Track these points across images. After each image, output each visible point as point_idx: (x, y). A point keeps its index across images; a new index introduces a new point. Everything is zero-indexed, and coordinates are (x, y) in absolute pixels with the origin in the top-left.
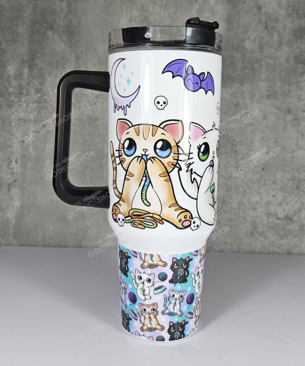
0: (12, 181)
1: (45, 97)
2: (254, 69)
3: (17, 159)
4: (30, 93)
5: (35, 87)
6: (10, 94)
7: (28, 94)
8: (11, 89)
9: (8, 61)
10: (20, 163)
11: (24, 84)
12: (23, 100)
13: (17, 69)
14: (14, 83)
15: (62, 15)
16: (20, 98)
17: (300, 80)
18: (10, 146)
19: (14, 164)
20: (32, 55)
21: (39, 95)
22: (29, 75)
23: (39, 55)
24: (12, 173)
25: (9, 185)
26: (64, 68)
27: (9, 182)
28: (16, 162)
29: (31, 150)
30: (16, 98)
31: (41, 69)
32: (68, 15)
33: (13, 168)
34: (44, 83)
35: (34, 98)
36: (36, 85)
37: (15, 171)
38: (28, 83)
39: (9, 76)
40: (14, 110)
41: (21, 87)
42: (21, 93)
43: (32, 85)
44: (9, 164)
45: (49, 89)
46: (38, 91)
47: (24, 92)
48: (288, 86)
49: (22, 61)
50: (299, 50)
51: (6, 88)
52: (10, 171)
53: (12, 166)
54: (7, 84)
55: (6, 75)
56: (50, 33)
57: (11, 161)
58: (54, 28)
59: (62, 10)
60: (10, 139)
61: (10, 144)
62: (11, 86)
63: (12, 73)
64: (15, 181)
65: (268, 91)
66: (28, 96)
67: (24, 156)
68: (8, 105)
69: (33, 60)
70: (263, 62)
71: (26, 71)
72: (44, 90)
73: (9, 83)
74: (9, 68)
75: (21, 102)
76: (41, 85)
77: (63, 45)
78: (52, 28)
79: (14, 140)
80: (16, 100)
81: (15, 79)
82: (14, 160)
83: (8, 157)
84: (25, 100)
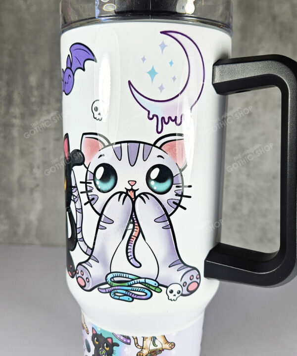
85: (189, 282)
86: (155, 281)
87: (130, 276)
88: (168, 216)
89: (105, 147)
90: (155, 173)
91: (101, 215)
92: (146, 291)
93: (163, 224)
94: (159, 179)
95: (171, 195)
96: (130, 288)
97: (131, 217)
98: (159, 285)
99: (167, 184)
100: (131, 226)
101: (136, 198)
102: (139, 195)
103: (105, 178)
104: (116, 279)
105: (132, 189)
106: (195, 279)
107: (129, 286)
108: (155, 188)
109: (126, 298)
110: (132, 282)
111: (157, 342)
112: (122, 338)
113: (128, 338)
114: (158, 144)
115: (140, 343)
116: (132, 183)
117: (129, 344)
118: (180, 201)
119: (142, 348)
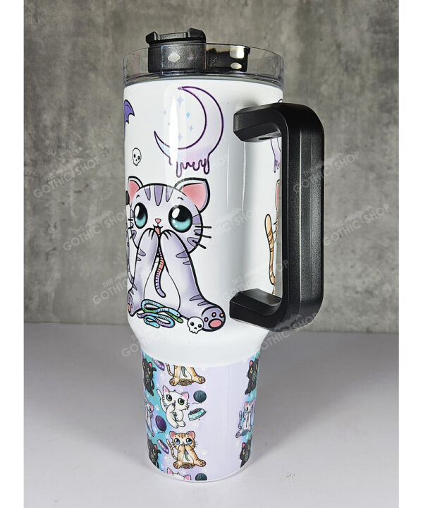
0: (51, 248)
1: (88, 152)
2: (331, 119)
3: (56, 224)
4: (70, 147)
5: (76, 139)
6: (46, 148)
7: (67, 148)
8: (48, 142)
9: (44, 109)
10: (59, 228)
11: (62, 136)
12: (62, 154)
13: (55, 118)
14: (51, 134)
15: (106, 54)
16: (58, 153)
17: (385, 131)
18: (48, 208)
19: (53, 229)
20: (72, 101)
21: (80, 149)
22: (69, 125)
23: (80, 102)
24: (51, 240)
25: (47, 254)
26: (110, 117)
27: (48, 250)
28: (55, 227)
29: (73, 214)
30: (54, 152)
31: (83, 118)
32: (113, 53)
33: (51, 234)
34: (87, 135)
35: (75, 152)
36: (77, 137)
37: (54, 237)
38: (68, 135)
39: (45, 127)
40: (51, 166)
41: (59, 139)
42: (59, 147)
43: (72, 137)
44: (47, 230)
45: (92, 142)
46: (79, 144)
47: (64, 145)
48: (372, 138)
49: (61, 108)
50: (384, 97)
51: (42, 141)
52: (48, 238)
53: (50, 232)
54: (43, 136)
55: (41, 126)
56: (92, 75)
57: (49, 226)
58: (97, 70)
59: (106, 48)
60: (47, 200)
61: (47, 206)
62: (48, 138)
63: (48, 123)
64: (54, 249)
65: (347, 144)
66: (68, 150)
67: (64, 220)
68: (44, 161)
69: (73, 107)
70: (343, 111)
71: (65, 121)
72: (86, 143)
73: (46, 134)
74: (45, 116)
75: (59, 156)
76: (82, 136)
77: (108, 89)
78: (94, 69)
79: (52, 202)
80: (54, 155)
81: (52, 129)
82: (52, 225)
83: (46, 222)
84: (64, 155)
85: (211, 318)
86: (177, 311)
87: (158, 305)
88: (189, 253)
89: (140, 188)
90: (176, 213)
91: (138, 248)
92: (170, 320)
93: (184, 260)
94: (180, 219)
95: (190, 233)
96: (157, 315)
97: (158, 252)
98: (181, 316)
99: (187, 223)
100: (158, 259)
101: (161, 234)
102: (163, 232)
103: (140, 217)
104: (148, 306)
105: (158, 227)
106: (218, 317)
107: (157, 313)
108: (176, 227)
109: (154, 324)
110: (158, 310)
111: (186, 373)
112: (158, 364)
113: (162, 364)
114: (178, 187)
115: (172, 371)
116: (158, 221)
117: (163, 370)
118: (200, 240)
119: (174, 375)
